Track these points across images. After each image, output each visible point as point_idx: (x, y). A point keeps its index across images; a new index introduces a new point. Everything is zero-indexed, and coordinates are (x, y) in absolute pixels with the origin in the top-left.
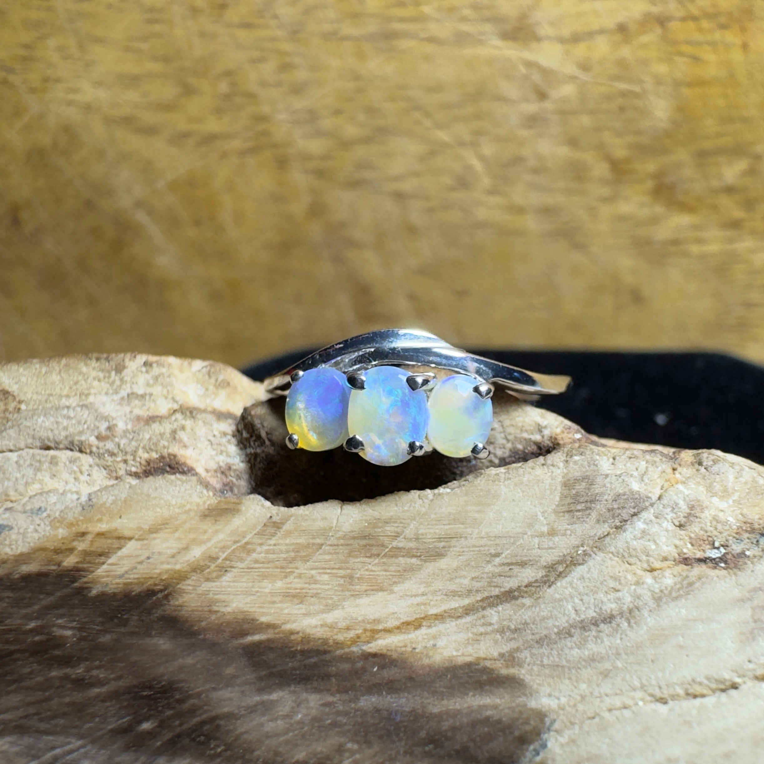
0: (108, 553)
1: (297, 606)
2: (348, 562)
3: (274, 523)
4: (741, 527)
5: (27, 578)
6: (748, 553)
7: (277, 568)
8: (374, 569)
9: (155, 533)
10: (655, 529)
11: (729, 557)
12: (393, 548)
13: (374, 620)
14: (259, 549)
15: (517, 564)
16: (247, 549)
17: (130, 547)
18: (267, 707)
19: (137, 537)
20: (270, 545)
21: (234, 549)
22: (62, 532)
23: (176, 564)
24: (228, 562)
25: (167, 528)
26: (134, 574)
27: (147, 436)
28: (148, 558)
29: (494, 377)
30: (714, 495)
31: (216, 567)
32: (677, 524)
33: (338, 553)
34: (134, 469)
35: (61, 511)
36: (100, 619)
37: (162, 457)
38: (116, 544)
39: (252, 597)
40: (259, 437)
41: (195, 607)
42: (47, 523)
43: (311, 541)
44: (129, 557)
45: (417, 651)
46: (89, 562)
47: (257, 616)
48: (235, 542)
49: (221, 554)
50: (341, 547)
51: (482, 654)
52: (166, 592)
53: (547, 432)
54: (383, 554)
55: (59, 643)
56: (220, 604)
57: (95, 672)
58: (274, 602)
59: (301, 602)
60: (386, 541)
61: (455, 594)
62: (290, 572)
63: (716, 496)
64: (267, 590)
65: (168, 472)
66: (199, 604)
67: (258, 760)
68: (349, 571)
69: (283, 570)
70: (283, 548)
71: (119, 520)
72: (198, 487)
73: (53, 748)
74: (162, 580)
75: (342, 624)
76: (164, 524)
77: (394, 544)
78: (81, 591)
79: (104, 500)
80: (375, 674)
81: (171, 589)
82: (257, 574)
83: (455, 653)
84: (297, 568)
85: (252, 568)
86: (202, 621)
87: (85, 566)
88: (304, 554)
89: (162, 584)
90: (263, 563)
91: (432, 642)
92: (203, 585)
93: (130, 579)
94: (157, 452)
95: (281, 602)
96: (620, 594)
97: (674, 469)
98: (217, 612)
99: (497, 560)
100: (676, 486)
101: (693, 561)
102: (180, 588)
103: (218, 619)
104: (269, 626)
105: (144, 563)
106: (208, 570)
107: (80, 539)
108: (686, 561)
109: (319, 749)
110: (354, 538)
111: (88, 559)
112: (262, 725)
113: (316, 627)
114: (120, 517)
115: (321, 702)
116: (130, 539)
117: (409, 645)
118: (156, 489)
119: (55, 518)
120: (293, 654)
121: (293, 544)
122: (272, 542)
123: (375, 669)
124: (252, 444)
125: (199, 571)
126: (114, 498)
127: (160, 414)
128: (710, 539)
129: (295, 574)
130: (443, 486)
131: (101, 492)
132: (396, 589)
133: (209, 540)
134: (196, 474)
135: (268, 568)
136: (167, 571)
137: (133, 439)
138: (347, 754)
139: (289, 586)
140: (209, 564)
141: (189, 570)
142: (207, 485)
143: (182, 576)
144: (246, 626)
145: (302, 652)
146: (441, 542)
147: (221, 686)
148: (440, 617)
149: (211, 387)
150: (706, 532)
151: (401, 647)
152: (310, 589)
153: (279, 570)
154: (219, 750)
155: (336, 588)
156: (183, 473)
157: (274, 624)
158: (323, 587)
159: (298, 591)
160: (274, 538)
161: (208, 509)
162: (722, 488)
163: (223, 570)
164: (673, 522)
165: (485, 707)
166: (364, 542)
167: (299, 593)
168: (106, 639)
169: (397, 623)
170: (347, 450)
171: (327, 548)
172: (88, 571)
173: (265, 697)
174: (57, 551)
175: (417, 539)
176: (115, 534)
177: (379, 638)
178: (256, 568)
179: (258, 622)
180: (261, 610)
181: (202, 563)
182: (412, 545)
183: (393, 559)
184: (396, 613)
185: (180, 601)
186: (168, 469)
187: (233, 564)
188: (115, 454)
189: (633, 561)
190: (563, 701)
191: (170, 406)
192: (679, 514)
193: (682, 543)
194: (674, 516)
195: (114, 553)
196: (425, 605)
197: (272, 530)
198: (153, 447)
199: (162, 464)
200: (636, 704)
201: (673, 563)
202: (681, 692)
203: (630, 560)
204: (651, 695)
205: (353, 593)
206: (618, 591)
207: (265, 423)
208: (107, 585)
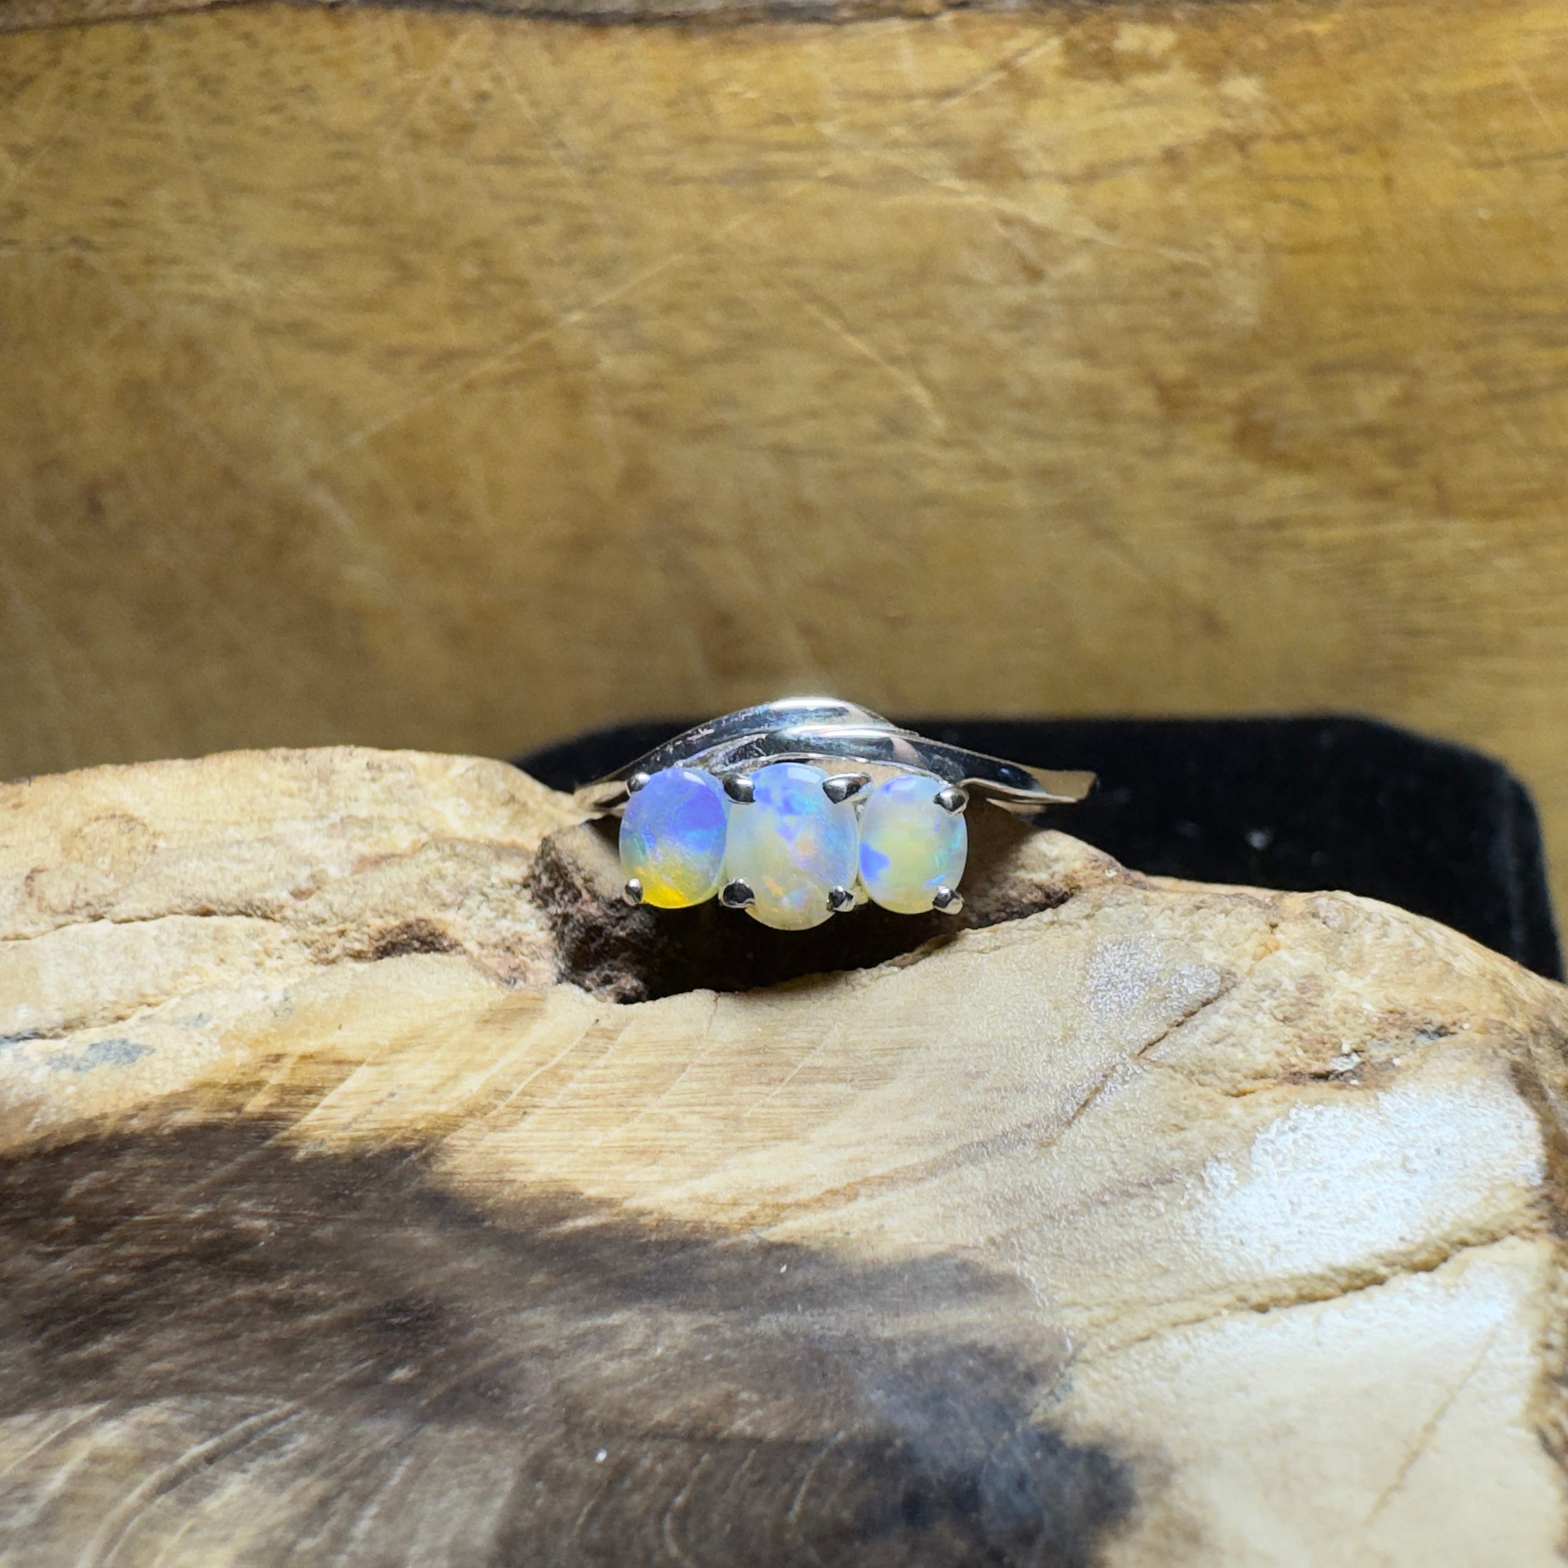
0: (323, 1088)
1: (649, 1169)
2: (731, 1094)
3: (603, 1030)
4: (1386, 1020)
5: (186, 1134)
6: (1397, 1062)
7: (612, 1106)
8: (775, 1103)
9: (402, 1052)
10: (1243, 1025)
11: (1367, 1068)
12: (803, 1067)
13: (778, 1189)
14: (578, 1075)
15: (1014, 1089)
16: (558, 1075)
17: (359, 1078)
18: (606, 1338)
19: (369, 1059)
20: (598, 1068)
21: (536, 1076)
22: (241, 1056)
23: (439, 1103)
24: (527, 1098)
25: (420, 1044)
26: (368, 1121)
27: (379, 890)
28: (392, 1095)
29: (967, 777)
30: (1341, 967)
31: (507, 1106)
32: (1281, 1016)
33: (714, 1078)
34: (358, 946)
35: (239, 1019)
36: (314, 1200)
37: (409, 926)
38: (334, 1072)
39: (571, 1156)
40: (570, 886)
41: (476, 1174)
42: (215, 1040)
43: (668, 1060)
44: (358, 1093)
45: (852, 1236)
46: (290, 1105)
47: (579, 1187)
48: (540, 1064)
49: (514, 1085)
50: (718, 1068)
51: (960, 1240)
52: (424, 1151)
53: (1059, 868)
54: (788, 1078)
55: (246, 1241)
56: (517, 1169)
57: (309, 1288)
58: (608, 1163)
59: (654, 1163)
60: (793, 1056)
61: (911, 1141)
62: (633, 1112)
63: (1344, 969)
64: (596, 1143)
65: (416, 950)
66: (482, 1169)
67: (592, 1423)
68: (732, 1108)
69: (621, 1109)
70: (620, 1072)
71: (338, 1033)
72: (472, 973)
73: (245, 1416)
74: (417, 1131)
75: (725, 1197)
76: (414, 1038)
77: (808, 1061)
78: (281, 1154)
79: (311, 999)
80: (782, 1277)
81: (432, 1145)
82: (577, 1116)
83: (915, 1240)
84: (645, 1105)
85: (569, 1107)
86: (488, 1198)
87: (284, 1110)
88: (657, 1081)
89: (417, 1137)
90: (587, 1098)
91: (876, 1223)
92: (487, 1138)
93: (363, 1131)
94: (395, 914)
95: (620, 1162)
96: (1188, 1135)
97: (1274, 926)
98: (513, 1181)
99: (980, 1084)
100: (1277, 953)
101: (1307, 1077)
102: (447, 1144)
103: (516, 1193)
104: (602, 1203)
105: (384, 1104)
106: (494, 1113)
107: (272, 1065)
108: (1295, 1077)
109: (694, 1402)
110: (740, 1053)
111: (287, 1098)
112: (597, 1367)
113: (680, 1202)
114: (340, 1028)
115: (695, 1326)
116: (359, 1063)
117: (838, 1228)
118: (399, 979)
119: (228, 1031)
120: (643, 1249)
121: (638, 1065)
122: (601, 1062)
123: (783, 1269)
124: (558, 897)
125: (478, 1114)
126: (327, 995)
127: (398, 852)
128: (1334, 1040)
129: (641, 1116)
130: (887, 962)
131: (305, 986)
132: (814, 1135)
133: (494, 1061)
134: (465, 952)
135: (596, 1106)
136: (424, 1116)
137: (354, 894)
138: (741, 1410)
139: (632, 1135)
140: (495, 1102)
141: (462, 1114)
142: (484, 971)
143: (452, 1124)
144: (562, 1205)
145: (661, 1245)
146: (887, 1055)
147: (525, 1304)
148: (889, 1181)
149: (483, 803)
150: (1327, 1028)
151: (825, 1232)
152: (668, 1140)
153: (615, 1109)
154: (527, 1410)
155: (712, 1137)
156: (443, 950)
157: (611, 1199)
158: (690, 1135)
159: (648, 1143)
160: (605, 1056)
161: (491, 1010)
162: (1353, 955)
163: (522, 1111)
164: (1272, 1013)
165: (969, 1326)
166: (756, 1059)
167: (650, 1146)
168: (326, 1232)
169: (816, 1192)
170: (725, 904)
171: (695, 1070)
172: (290, 1120)
173: (599, 1321)
174: (234, 1088)
175: (845, 1052)
176: (332, 1056)
177: (786, 1218)
178: (575, 1107)
179: (581, 1197)
180: (587, 1177)
181: (484, 1102)
182: (838, 1061)
183: (806, 1087)
184: (814, 1176)
185: (448, 1165)
186: (417, 944)
187: (536, 1100)
188: (324, 921)
189: (1208, 1079)
190: (1098, 1312)
191: (414, 836)
192: (1283, 999)
193: (1288, 1048)
194: (1275, 1003)
195: (332, 1088)
196: (862, 1160)
197: (601, 1043)
198: (389, 907)
199: (405, 936)
200: (1218, 1314)
201: (1275, 1081)
202: (1291, 1293)
203: (1202, 1077)
204: (1242, 1300)
205: (741, 1145)
206: (1183, 1129)
207: (580, 863)
208: (322, 1142)
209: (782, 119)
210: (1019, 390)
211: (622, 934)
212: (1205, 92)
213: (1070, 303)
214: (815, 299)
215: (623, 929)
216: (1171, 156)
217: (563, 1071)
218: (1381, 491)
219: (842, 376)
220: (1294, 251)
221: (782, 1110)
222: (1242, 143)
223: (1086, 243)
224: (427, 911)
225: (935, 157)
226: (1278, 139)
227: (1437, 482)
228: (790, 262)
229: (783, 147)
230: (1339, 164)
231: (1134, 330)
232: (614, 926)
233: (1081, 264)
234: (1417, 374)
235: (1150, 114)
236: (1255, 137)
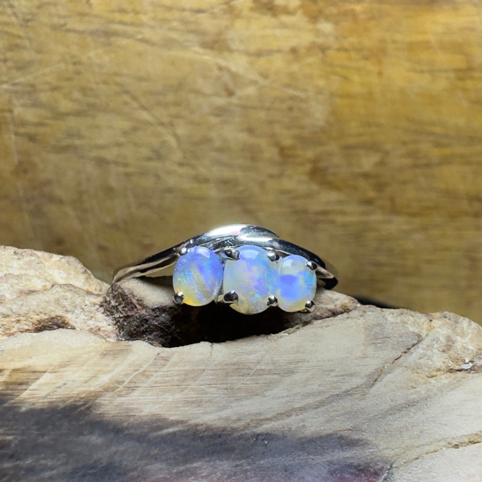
1: (197, 409)
2: (227, 380)
3: (163, 357)
4: (478, 352)
7: (174, 386)
8: (247, 383)
9: (64, 367)
10: (429, 353)
11: (476, 368)
12: (257, 370)
13: (257, 414)
14: (155, 374)
15: (346, 375)
16: (145, 374)
17: (46, 378)
19: (49, 370)
20: (164, 372)
21: (135, 375)
23: (90, 386)
24: (133, 384)
25: (74, 364)
26: (55, 395)
27: (35, 303)
28: (65, 384)
30: (457, 335)
31: (124, 387)
32: (441, 350)
34: (26, 327)
37: (53, 318)
38: (33, 376)
39: (159, 405)
41: (116, 413)
43: (195, 368)
44: (46, 384)
45: (293, 429)
46: (12, 390)
47: (167, 417)
48: (135, 371)
49: (125, 379)
50: (219, 371)
51: (337, 428)
52: (87, 406)
53: (338, 303)
54: (251, 374)
56: (135, 411)
57: (43, 462)
58: (178, 407)
59: (199, 406)
60: (251, 366)
61: (309, 395)
62: (184, 388)
63: (459, 336)
64: (170, 400)
66: (118, 412)
68: (229, 385)
69: (179, 387)
70: (175, 373)
71: (30, 360)
74: (81, 398)
75: (234, 418)
76: (70, 362)
77: (258, 367)
78: (13, 409)
80: (266, 445)
81: (91, 403)
82: (159, 390)
83: (319, 429)
84: (189, 385)
85: (154, 387)
86: (124, 423)
87: (10, 392)
88: (193, 376)
89: (83, 400)
90: (161, 383)
91: (302, 424)
92: (117, 400)
93: (53, 399)
94: (45, 314)
95: (183, 407)
96: (417, 389)
97: (431, 321)
98: (134, 416)
99: (333, 374)
100: (435, 329)
101: (455, 371)
102: (98, 403)
103: (136, 420)
104: (177, 423)
105: (62, 388)
106: (118, 390)
108: (451, 371)
111: (11, 387)
113: (214, 420)
114: (31, 358)
116: (44, 372)
117: (286, 426)
118: (56, 338)
120: (202, 438)
121: (182, 370)
122: (165, 369)
123: (266, 442)
125: (110, 391)
126: (20, 345)
127: (38, 289)
128: (462, 358)
129: (189, 389)
130: (283, 331)
132: (267, 394)
133: (112, 370)
135: (167, 386)
136: (84, 392)
137: (22, 305)
139: (186, 396)
140: (118, 385)
141: (103, 391)
143: (97, 395)
144: (159, 423)
146: (292, 364)
148: (303, 409)
150: (458, 354)
151: (281, 428)
153: (176, 387)
159: (194, 399)
160: (165, 367)
162: (461, 331)
163: (131, 389)
164: (438, 349)
165: (348, 458)
166: (236, 367)
170: (225, 302)
171: (209, 372)
172: (14, 395)
173: (188, 466)
177: (263, 424)
178: (157, 387)
179: (169, 420)
180: (169, 413)
181: (112, 386)
182: (271, 367)
183: (260, 377)
184: (271, 408)
185: (101, 411)
187: (137, 385)
188: (8, 316)
189: (420, 371)
190: (397, 450)
191: (44, 284)
192: (441, 344)
193: (446, 360)
194: (438, 346)
195: (33, 382)
196: (291, 402)
197: (163, 362)
198: (41, 310)
199: (50, 323)
200: (441, 449)
201: (443, 372)
202: (467, 440)
203: (417, 370)
204: (449, 443)
205: (237, 398)
206: (415, 388)
207: (135, 293)
208: (34, 404)
209: (122, 11)
210: (218, 144)
211: (156, 323)
212: (310, 26)
213: (244, 107)
214: (127, 92)
215: (157, 321)
216: (294, 51)
217: (147, 373)
218: (369, 202)
219: (135, 129)
220: (341, 96)
221: (251, 385)
222: (323, 49)
223: (254, 83)
224: (60, 312)
225: (191, 37)
226: (339, 50)
227: (392, 199)
228: (116, 74)
229: (122, 23)
230: (361, 63)
231: (271, 123)
232: (153, 320)
233: (251, 91)
234: (387, 153)
235: (287, 32)
236: (329, 48)
